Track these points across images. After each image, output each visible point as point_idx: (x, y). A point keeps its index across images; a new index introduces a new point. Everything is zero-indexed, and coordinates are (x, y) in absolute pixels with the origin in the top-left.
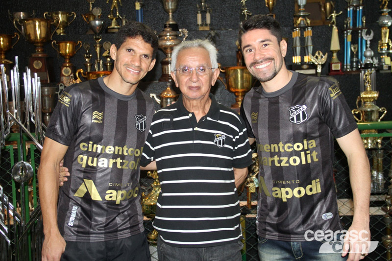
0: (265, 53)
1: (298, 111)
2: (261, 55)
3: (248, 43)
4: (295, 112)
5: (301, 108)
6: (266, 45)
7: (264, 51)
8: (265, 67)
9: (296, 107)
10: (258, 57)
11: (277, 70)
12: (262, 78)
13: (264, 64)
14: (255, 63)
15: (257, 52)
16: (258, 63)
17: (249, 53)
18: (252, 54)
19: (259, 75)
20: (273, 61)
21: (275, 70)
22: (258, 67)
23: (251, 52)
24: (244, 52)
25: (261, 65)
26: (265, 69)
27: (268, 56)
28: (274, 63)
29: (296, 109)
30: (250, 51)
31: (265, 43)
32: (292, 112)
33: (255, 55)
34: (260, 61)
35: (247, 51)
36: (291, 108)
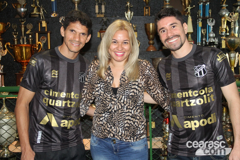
0: (174, 32)
1: (200, 69)
2: (172, 33)
3: (162, 27)
4: (198, 70)
5: (202, 67)
6: (174, 27)
7: (173, 30)
8: (174, 41)
9: (198, 66)
10: (169, 35)
11: (183, 43)
12: (173, 48)
13: (174, 39)
14: (168, 39)
15: (169, 32)
16: (170, 39)
17: (163, 33)
18: (165, 34)
19: (171, 47)
20: (179, 37)
21: (182, 43)
22: (170, 42)
23: (165, 33)
24: (160, 33)
25: (172, 40)
26: (174, 42)
27: (176, 34)
28: (180, 39)
29: (198, 68)
30: (164, 31)
31: (173, 26)
32: (196, 70)
33: (167, 33)
34: (171, 37)
35: (161, 32)
36: (195, 68)
